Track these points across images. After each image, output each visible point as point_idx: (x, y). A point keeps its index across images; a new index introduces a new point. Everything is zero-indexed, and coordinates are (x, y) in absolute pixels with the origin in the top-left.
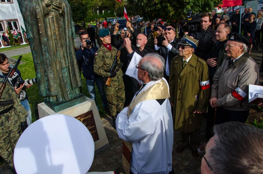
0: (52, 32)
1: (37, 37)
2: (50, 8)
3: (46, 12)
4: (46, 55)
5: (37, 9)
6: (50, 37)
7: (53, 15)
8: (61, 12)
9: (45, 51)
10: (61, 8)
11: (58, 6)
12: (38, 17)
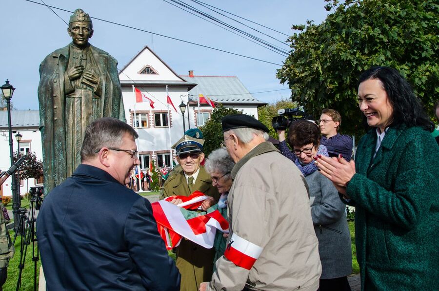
0: (76, 120)
1: (50, 125)
2: (78, 83)
3: (68, 88)
4: (59, 157)
5: (55, 82)
6: (71, 127)
7: (81, 94)
8: (95, 90)
9: (59, 150)
10: (95, 83)
11: (91, 79)
12: (55, 95)
